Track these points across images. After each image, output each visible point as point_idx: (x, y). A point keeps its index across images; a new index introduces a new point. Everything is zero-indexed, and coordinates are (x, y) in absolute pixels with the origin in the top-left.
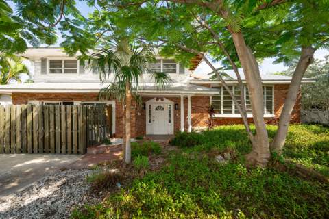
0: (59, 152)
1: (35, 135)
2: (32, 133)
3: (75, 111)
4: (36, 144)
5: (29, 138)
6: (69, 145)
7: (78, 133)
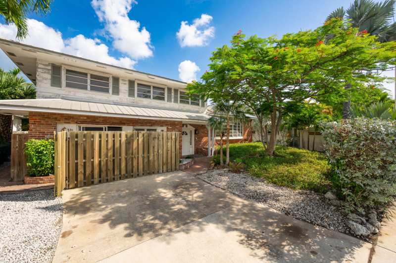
0: (161, 172)
1: (141, 159)
2: (138, 157)
3: (174, 137)
4: (141, 167)
5: (135, 163)
6: (169, 165)
7: (176, 154)
